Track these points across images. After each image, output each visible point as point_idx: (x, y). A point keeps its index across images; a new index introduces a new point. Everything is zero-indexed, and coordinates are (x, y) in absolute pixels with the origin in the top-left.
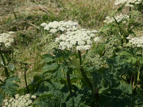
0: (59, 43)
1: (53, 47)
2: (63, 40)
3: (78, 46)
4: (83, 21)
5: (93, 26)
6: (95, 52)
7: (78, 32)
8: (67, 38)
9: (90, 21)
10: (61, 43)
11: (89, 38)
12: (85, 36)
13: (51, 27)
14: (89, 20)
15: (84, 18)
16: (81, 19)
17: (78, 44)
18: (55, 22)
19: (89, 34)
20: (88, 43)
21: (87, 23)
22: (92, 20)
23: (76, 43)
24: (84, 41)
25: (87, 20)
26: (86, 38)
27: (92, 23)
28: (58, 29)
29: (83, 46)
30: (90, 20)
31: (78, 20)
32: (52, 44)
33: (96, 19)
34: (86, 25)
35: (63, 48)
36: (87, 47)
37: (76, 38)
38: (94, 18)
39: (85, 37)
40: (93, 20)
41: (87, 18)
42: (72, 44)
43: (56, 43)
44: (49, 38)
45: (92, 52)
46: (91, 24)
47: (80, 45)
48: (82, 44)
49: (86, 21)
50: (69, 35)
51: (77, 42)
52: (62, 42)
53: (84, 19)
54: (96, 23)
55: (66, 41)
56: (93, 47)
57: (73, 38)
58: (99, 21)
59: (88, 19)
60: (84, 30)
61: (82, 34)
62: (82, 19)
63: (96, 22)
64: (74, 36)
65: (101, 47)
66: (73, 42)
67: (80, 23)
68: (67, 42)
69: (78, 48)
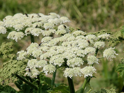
0: (26, 63)
1: (13, 71)
2: (35, 56)
3: (67, 69)
4: (80, 11)
5: (103, 23)
6: (106, 81)
7: (68, 39)
8: (44, 52)
9: (96, 11)
10: (31, 63)
11: (93, 50)
12: (83, 47)
13: (11, 26)
14: (94, 10)
15: (83, 4)
16: (76, 8)
17: (68, 64)
18: (18, 16)
19: (91, 42)
20: (90, 62)
21: (89, 17)
22: (99, 11)
23: (64, 61)
24: (82, 57)
25: (89, 10)
26: (85, 52)
27: (100, 16)
28: (26, 32)
29: (78, 69)
30: (97, 9)
31: (70, 11)
32: (10, 66)
33: (110, 7)
34: (88, 21)
35: (35, 74)
36: (87, 71)
37: (63, 52)
38: (104, 5)
39: (84, 49)
40: (102, 11)
41: (89, 6)
42: (55, 64)
43: (19, 62)
44: (6, 51)
45: (101, 81)
46: (99, 19)
47: (73, 66)
48: (76, 64)
49: (87, 12)
50: (48, 45)
51: (66, 60)
52: (32, 60)
53: (83, 8)
54: (109, 17)
55: (42, 57)
56: (103, 71)
57: (58, 52)
58: (116, 12)
59: (92, 8)
60: (81, 34)
61: (77, 41)
62: (79, 7)
63: (109, 14)
64: (58, 47)
65: (121, 71)
66: (57, 61)
67: (73, 17)
68: (43, 59)
69: (67, 73)
